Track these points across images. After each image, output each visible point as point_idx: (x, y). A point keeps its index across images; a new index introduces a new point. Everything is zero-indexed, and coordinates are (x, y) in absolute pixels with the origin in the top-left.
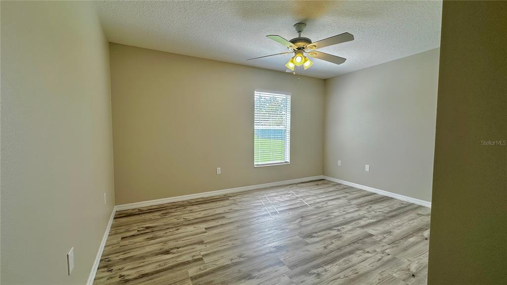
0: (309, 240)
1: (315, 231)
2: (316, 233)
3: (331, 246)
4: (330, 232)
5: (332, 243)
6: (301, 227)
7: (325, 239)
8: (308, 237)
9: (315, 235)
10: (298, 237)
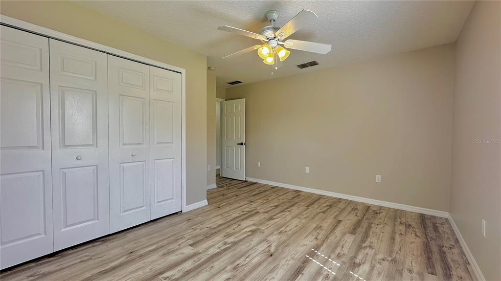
0: (254, 228)
1: (249, 237)
2: (248, 236)
3: (234, 227)
4: (234, 240)
5: (234, 229)
6: (265, 239)
7: (239, 231)
8: (254, 230)
9: (249, 233)
10: (263, 228)
